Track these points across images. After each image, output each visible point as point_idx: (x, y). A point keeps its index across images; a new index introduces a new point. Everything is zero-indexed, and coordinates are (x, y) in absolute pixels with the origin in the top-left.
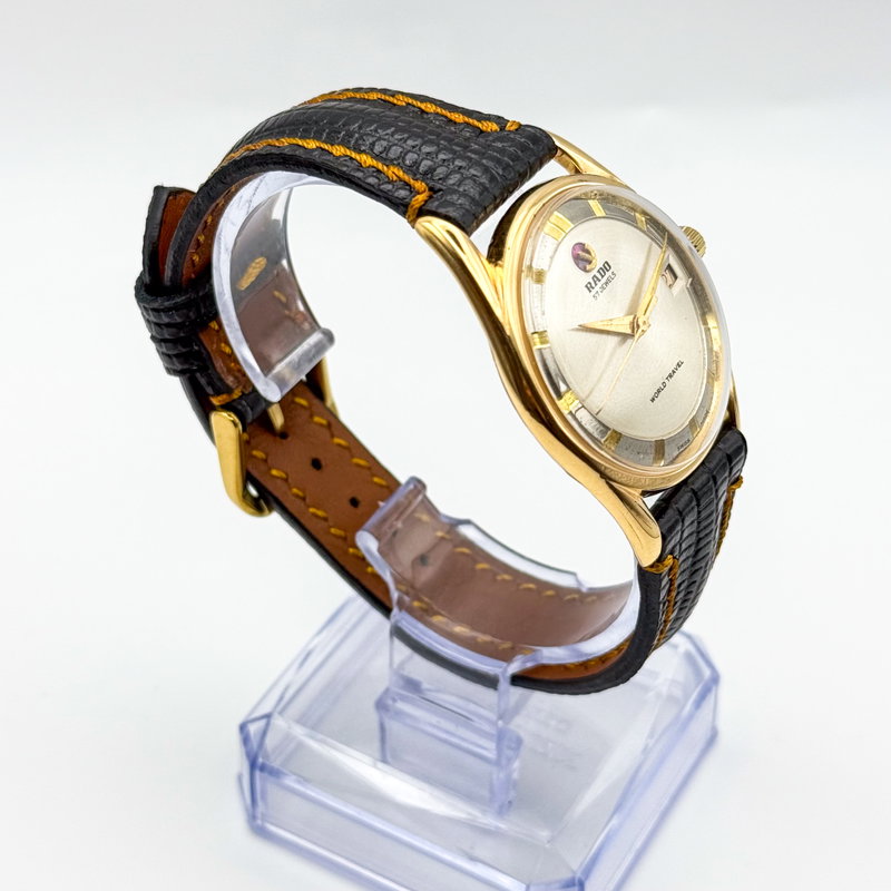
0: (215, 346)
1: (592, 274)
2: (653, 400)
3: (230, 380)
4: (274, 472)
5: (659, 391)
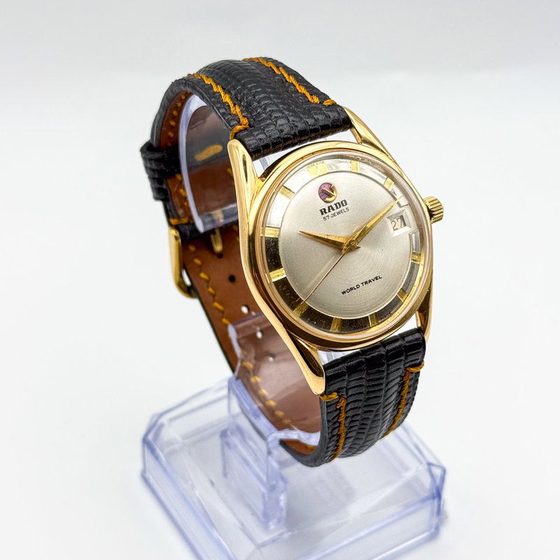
0: (175, 189)
1: (329, 205)
2: (344, 293)
3: (181, 212)
4: (203, 275)
5: (351, 289)
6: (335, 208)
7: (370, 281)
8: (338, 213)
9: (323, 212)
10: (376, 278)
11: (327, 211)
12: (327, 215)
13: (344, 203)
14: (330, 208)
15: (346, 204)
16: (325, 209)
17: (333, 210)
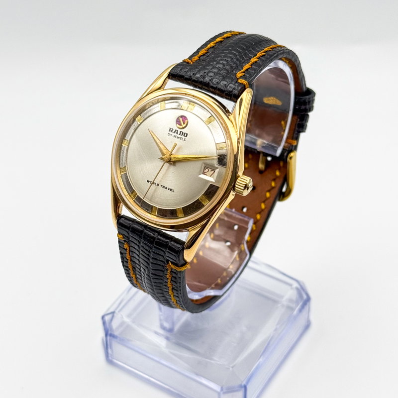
6: (179, 133)
7: (166, 188)
8: (178, 137)
9: (171, 130)
10: (171, 190)
11: (173, 131)
12: (172, 133)
13: (186, 135)
14: (176, 131)
15: (186, 136)
16: (173, 129)
17: (177, 134)
